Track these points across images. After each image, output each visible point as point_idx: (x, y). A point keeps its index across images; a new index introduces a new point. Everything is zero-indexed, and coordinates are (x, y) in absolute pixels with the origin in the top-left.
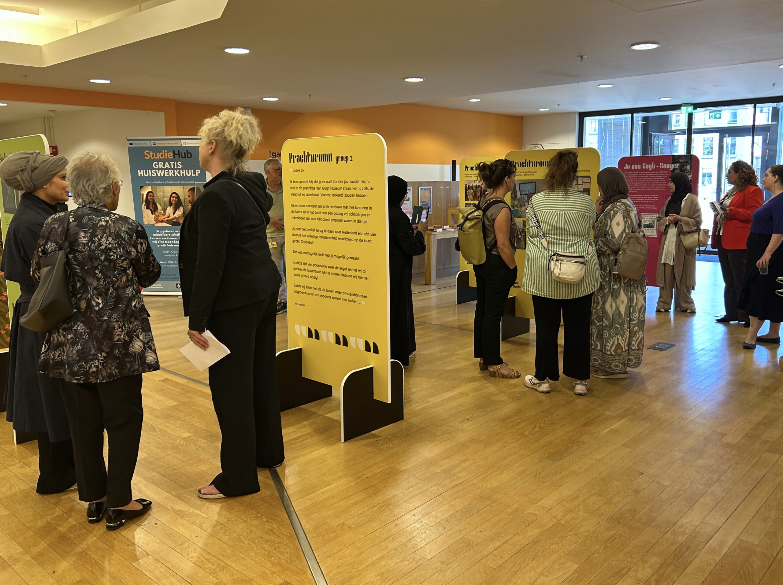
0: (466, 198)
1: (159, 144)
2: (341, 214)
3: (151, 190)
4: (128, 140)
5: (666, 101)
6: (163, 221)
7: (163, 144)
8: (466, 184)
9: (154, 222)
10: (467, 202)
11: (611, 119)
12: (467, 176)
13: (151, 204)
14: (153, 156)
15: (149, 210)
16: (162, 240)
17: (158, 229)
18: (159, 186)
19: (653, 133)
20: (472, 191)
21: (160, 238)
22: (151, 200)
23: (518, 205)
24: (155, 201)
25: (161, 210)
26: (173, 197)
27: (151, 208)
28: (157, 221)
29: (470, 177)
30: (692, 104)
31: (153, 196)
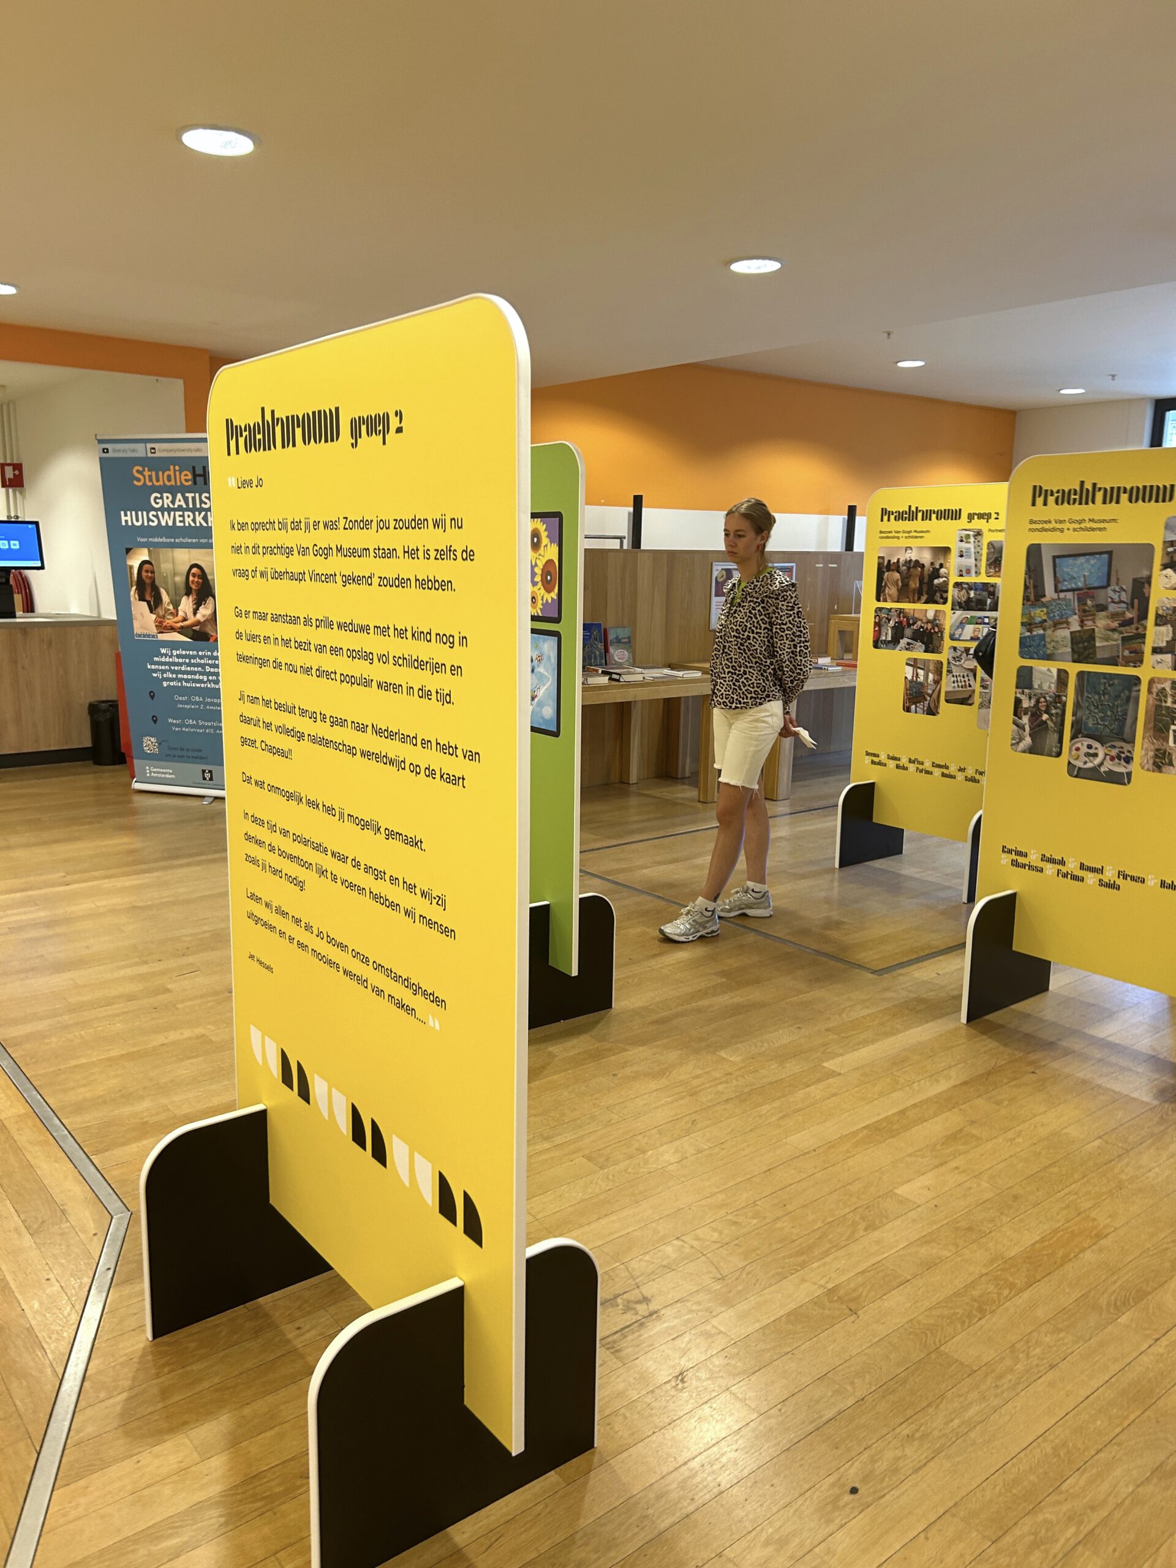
0: (880, 594)
1: (163, 451)
2: (368, 657)
3: (147, 558)
4: (100, 441)
6: (172, 629)
7: (171, 451)
8: (883, 558)
9: (154, 631)
10: (882, 605)
12: (885, 535)
13: (149, 590)
14: (151, 480)
15: (145, 603)
16: (173, 672)
17: (164, 647)
18: (165, 550)
20: (897, 575)
21: (167, 667)
22: (148, 581)
23: (1045, 621)
24: (157, 582)
25: (168, 604)
26: (194, 575)
27: (148, 598)
28: (162, 628)
29: (894, 537)
31: (153, 572)
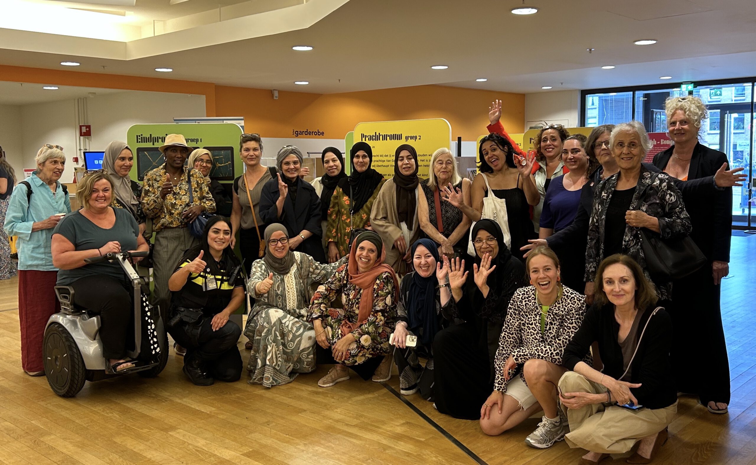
4: (175, 120)
5: (666, 79)
11: (612, 96)
19: (654, 110)
30: (692, 83)
